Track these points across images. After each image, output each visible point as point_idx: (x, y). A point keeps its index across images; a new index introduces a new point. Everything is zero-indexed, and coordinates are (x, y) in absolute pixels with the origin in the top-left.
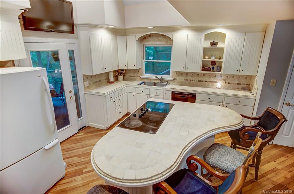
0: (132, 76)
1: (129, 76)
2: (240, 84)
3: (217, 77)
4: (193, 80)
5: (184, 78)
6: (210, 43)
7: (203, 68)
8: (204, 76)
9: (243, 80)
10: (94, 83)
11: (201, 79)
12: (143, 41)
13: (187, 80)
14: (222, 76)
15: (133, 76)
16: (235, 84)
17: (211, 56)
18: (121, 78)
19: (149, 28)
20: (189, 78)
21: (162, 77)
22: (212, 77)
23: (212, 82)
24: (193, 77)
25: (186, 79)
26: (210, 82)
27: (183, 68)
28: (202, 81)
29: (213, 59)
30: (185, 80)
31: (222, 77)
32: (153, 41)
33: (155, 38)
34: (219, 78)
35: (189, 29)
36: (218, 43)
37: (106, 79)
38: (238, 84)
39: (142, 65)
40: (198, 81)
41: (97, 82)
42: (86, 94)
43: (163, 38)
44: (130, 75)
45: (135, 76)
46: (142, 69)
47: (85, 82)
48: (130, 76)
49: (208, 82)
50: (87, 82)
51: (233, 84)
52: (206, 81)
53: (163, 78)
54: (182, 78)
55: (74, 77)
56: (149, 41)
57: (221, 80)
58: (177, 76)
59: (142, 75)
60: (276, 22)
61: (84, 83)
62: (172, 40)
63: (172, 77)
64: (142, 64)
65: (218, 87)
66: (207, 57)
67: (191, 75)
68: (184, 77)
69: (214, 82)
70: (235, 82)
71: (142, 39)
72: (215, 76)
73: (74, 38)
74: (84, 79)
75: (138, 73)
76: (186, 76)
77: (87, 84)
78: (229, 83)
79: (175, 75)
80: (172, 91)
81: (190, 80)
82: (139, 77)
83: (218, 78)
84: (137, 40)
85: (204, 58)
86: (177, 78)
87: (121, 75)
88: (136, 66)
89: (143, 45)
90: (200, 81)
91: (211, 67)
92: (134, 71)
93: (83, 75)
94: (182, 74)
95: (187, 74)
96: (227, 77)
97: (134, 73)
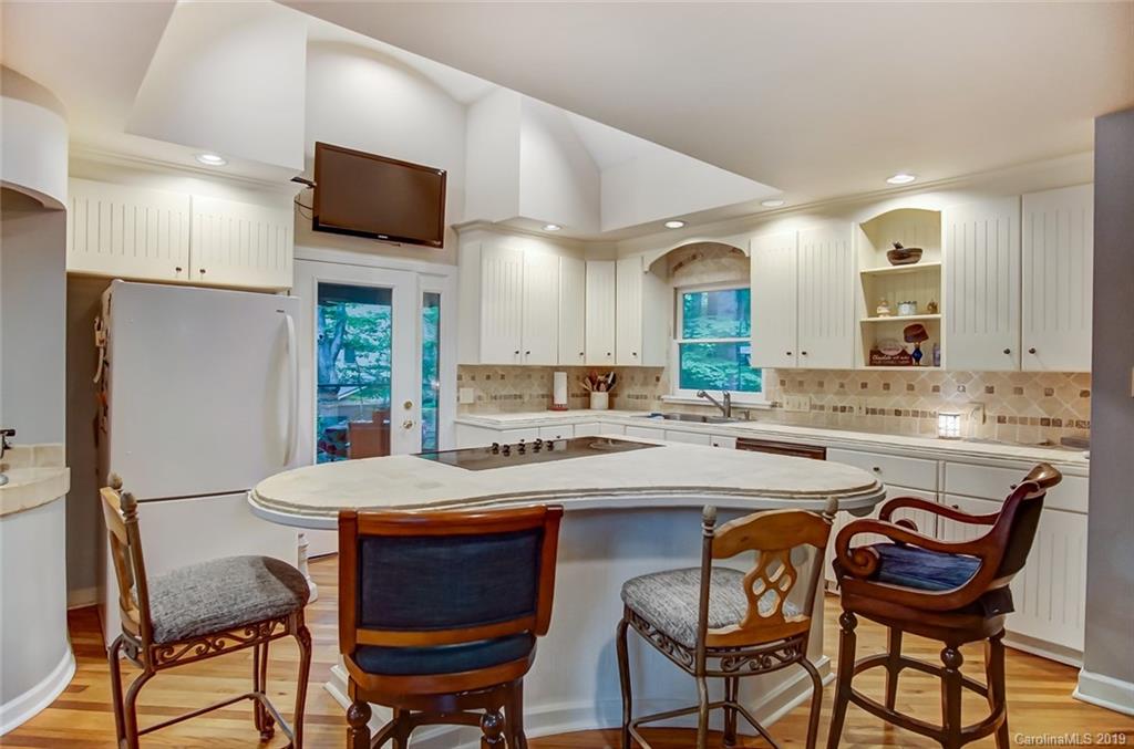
0: (638, 398)
1: (629, 396)
2: (1057, 423)
3: (941, 393)
4: (843, 409)
5: (810, 398)
6: (889, 253)
7: (875, 356)
8: (885, 392)
9: (1069, 406)
10: (495, 398)
11: (875, 401)
12: (673, 275)
13: (822, 408)
14: (964, 390)
15: (641, 397)
16: (1033, 421)
17: (899, 304)
18: (600, 398)
19: (672, 225)
20: (831, 399)
21: (727, 396)
22: (923, 395)
23: (924, 414)
24: (845, 393)
25: (819, 403)
26: (916, 414)
27: (789, 354)
28: (882, 412)
29: (906, 314)
30: (813, 407)
31: (968, 393)
32: (702, 273)
33: (710, 263)
34: (951, 395)
35: (805, 214)
36: (920, 251)
37: (543, 396)
38: (1046, 422)
39: (668, 358)
40: (864, 411)
41: (506, 397)
42: (459, 426)
43: (733, 260)
44: (631, 392)
45: (646, 397)
46: (669, 370)
47: (461, 390)
49: (907, 413)
50: (471, 390)
51: (1023, 421)
52: (898, 413)
54: (802, 400)
55: (430, 368)
56: (690, 274)
57: (962, 406)
58: (785, 391)
59: (668, 390)
60: (1093, 121)
61: (458, 391)
62: (749, 258)
63: (767, 399)
64: (668, 353)
65: (942, 433)
66: (884, 310)
67: (837, 386)
68: (811, 395)
69: (933, 415)
70: (1029, 414)
71: (671, 272)
72: (936, 389)
73: (447, 261)
74: (459, 378)
75: (656, 385)
76: (816, 393)
77: (468, 395)
78: (1001, 420)
79: (779, 387)
80: (739, 439)
81: (835, 409)
82: (659, 398)
83: (948, 399)
84: (647, 269)
85: (872, 312)
86: (783, 399)
87: (598, 390)
88: (639, 354)
89: (676, 289)
90: (874, 411)
91: (911, 348)
92: (645, 378)
93: (460, 366)
94: (801, 383)
95: (821, 384)
96: (990, 390)
97: (645, 383)
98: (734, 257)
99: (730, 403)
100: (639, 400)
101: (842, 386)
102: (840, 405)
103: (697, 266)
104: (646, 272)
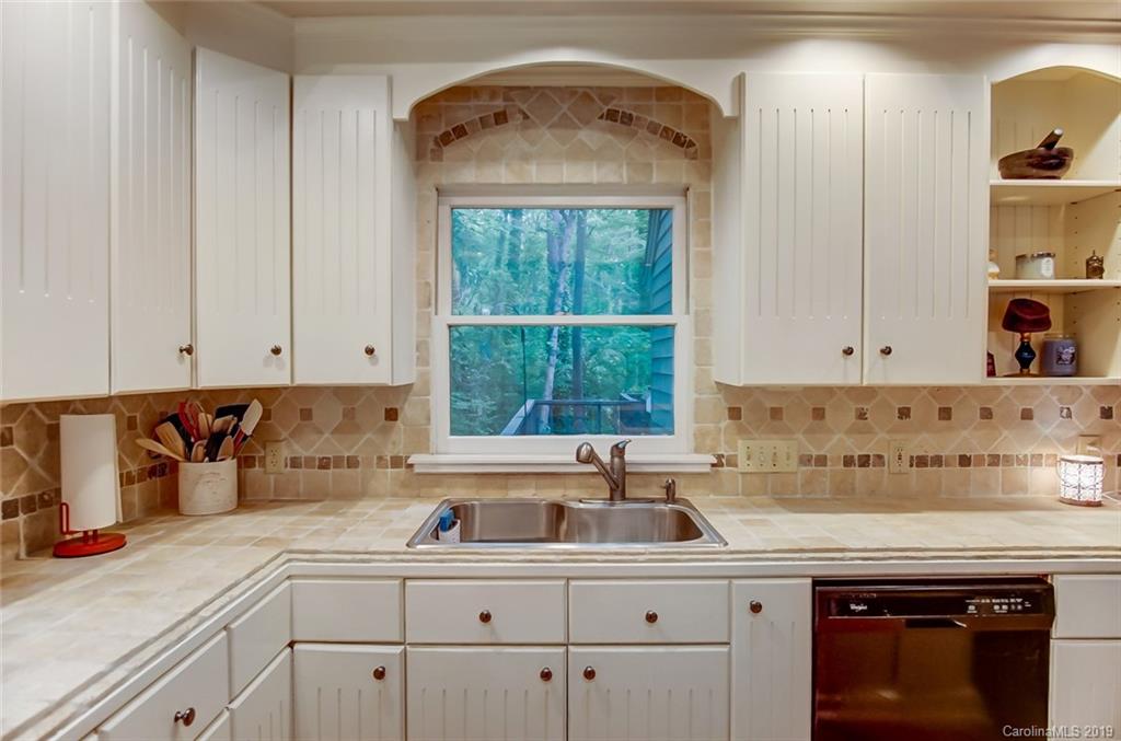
0: (324, 464)
1: (295, 463)
3: (1035, 421)
4: (864, 461)
8: (944, 423)
11: (925, 442)
12: (437, 156)
13: (822, 461)
14: (1069, 415)
15: (338, 461)
18: (209, 481)
20: (840, 442)
21: (618, 451)
22: (1007, 427)
23: (1008, 460)
24: (870, 431)
25: (815, 453)
26: (995, 460)
27: (846, 352)
28: (938, 461)
30: (805, 460)
31: (1074, 420)
32: (525, 158)
33: (545, 135)
34: (1049, 424)
39: (423, 359)
40: (906, 460)
43: (607, 138)
44: (301, 451)
45: (352, 463)
46: (426, 390)
48: (309, 462)
49: (980, 460)
52: (965, 461)
53: (628, 457)
54: (782, 449)
56: (493, 157)
57: (1066, 443)
58: (742, 430)
59: (422, 441)
62: (736, 122)
63: (697, 449)
64: (422, 347)
66: (993, 267)
67: (852, 417)
68: (800, 436)
69: (1022, 461)
71: (431, 145)
72: (1027, 415)
75: (385, 431)
76: (809, 431)
79: (726, 423)
80: (816, 582)
81: (848, 461)
82: (397, 462)
83: (1047, 431)
84: (403, 114)
86: (741, 448)
87: (212, 455)
88: (382, 352)
89: (443, 190)
90: (921, 462)
92: (349, 414)
94: (776, 413)
95: (819, 413)
96: (1107, 413)
97: (349, 424)
98: (611, 131)
99: (623, 463)
100: (332, 472)
101: (862, 415)
102: (857, 453)
103: (510, 139)
104: (397, 124)
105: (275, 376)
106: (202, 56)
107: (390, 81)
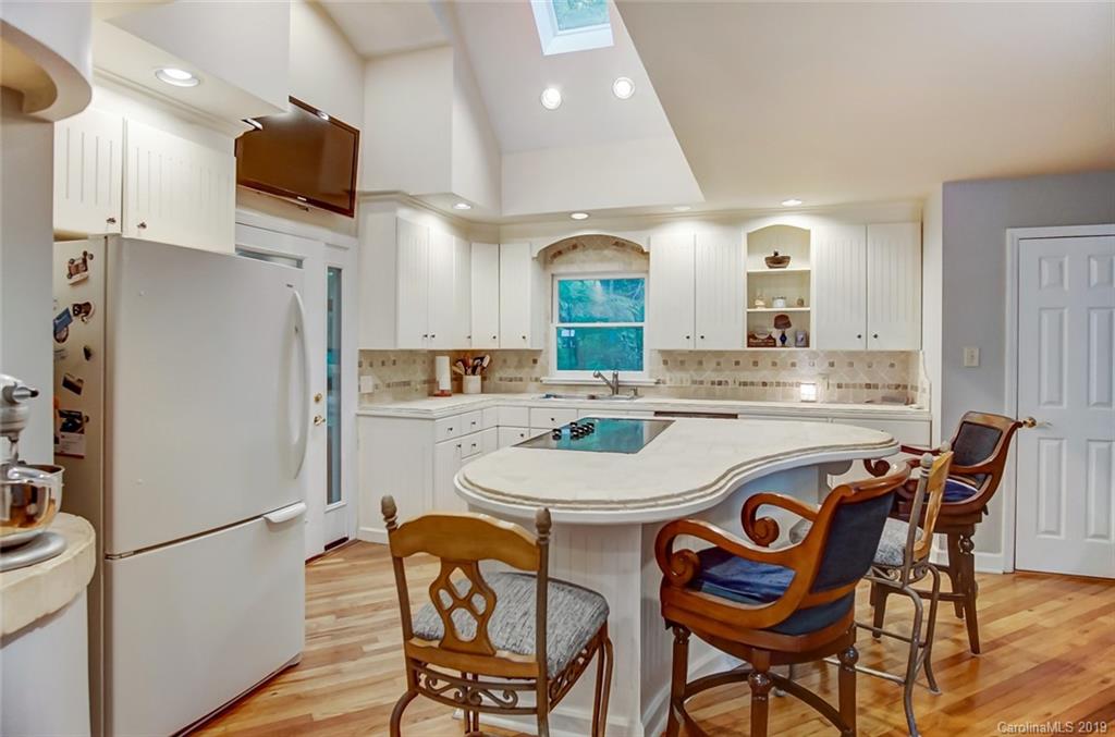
0: (511, 380)
1: (501, 379)
2: (876, 387)
3: (797, 368)
4: (720, 383)
5: (691, 376)
6: (767, 259)
7: (752, 340)
8: (755, 368)
9: (883, 375)
10: (388, 386)
11: (746, 376)
12: (552, 263)
13: (701, 383)
14: (813, 365)
15: (516, 379)
16: (861, 386)
17: (774, 299)
18: (473, 382)
19: (575, 216)
20: (709, 375)
21: (616, 376)
22: (784, 369)
23: (785, 384)
24: (721, 370)
25: (699, 379)
26: (778, 384)
27: (688, 338)
28: (752, 384)
29: (779, 307)
30: (694, 382)
31: (816, 367)
32: (584, 262)
33: (591, 253)
34: (804, 369)
35: (700, 220)
36: (789, 258)
37: (425, 382)
38: (868, 386)
39: (546, 340)
40: (737, 383)
41: (397, 384)
42: (361, 419)
43: (615, 252)
44: (504, 376)
45: (521, 380)
46: (547, 352)
47: (362, 378)
48: (506, 379)
49: (772, 384)
50: (370, 377)
51: (854, 386)
52: (764, 384)
53: (619, 379)
54: (684, 377)
55: (334, 354)
56: (572, 262)
57: (813, 377)
58: (668, 370)
59: (546, 372)
60: (941, 185)
61: (359, 379)
62: (648, 253)
63: (651, 377)
64: (546, 336)
65: (805, 398)
66: (761, 303)
67: (714, 365)
68: (692, 372)
69: (791, 385)
70: (858, 381)
71: (549, 259)
72: (793, 365)
73: (348, 232)
74: (360, 366)
75: (533, 368)
76: (696, 370)
77: (368, 383)
78: (839, 386)
79: (662, 366)
80: (657, 412)
81: (713, 383)
82: (537, 380)
83: (803, 372)
84: (535, 255)
85: (751, 304)
86: (667, 376)
87: (474, 373)
88: (528, 338)
89: (553, 275)
90: (745, 384)
91: (776, 334)
92: (520, 361)
93: (361, 351)
94: (682, 362)
95: (700, 363)
96: (832, 365)
97: (520, 365)
98: (619, 251)
99: (617, 381)
100: (513, 383)
101: (718, 364)
102: (717, 379)
103: (578, 255)
104: (533, 258)
105: (493, 346)
106: (473, 245)
107: (531, 245)
